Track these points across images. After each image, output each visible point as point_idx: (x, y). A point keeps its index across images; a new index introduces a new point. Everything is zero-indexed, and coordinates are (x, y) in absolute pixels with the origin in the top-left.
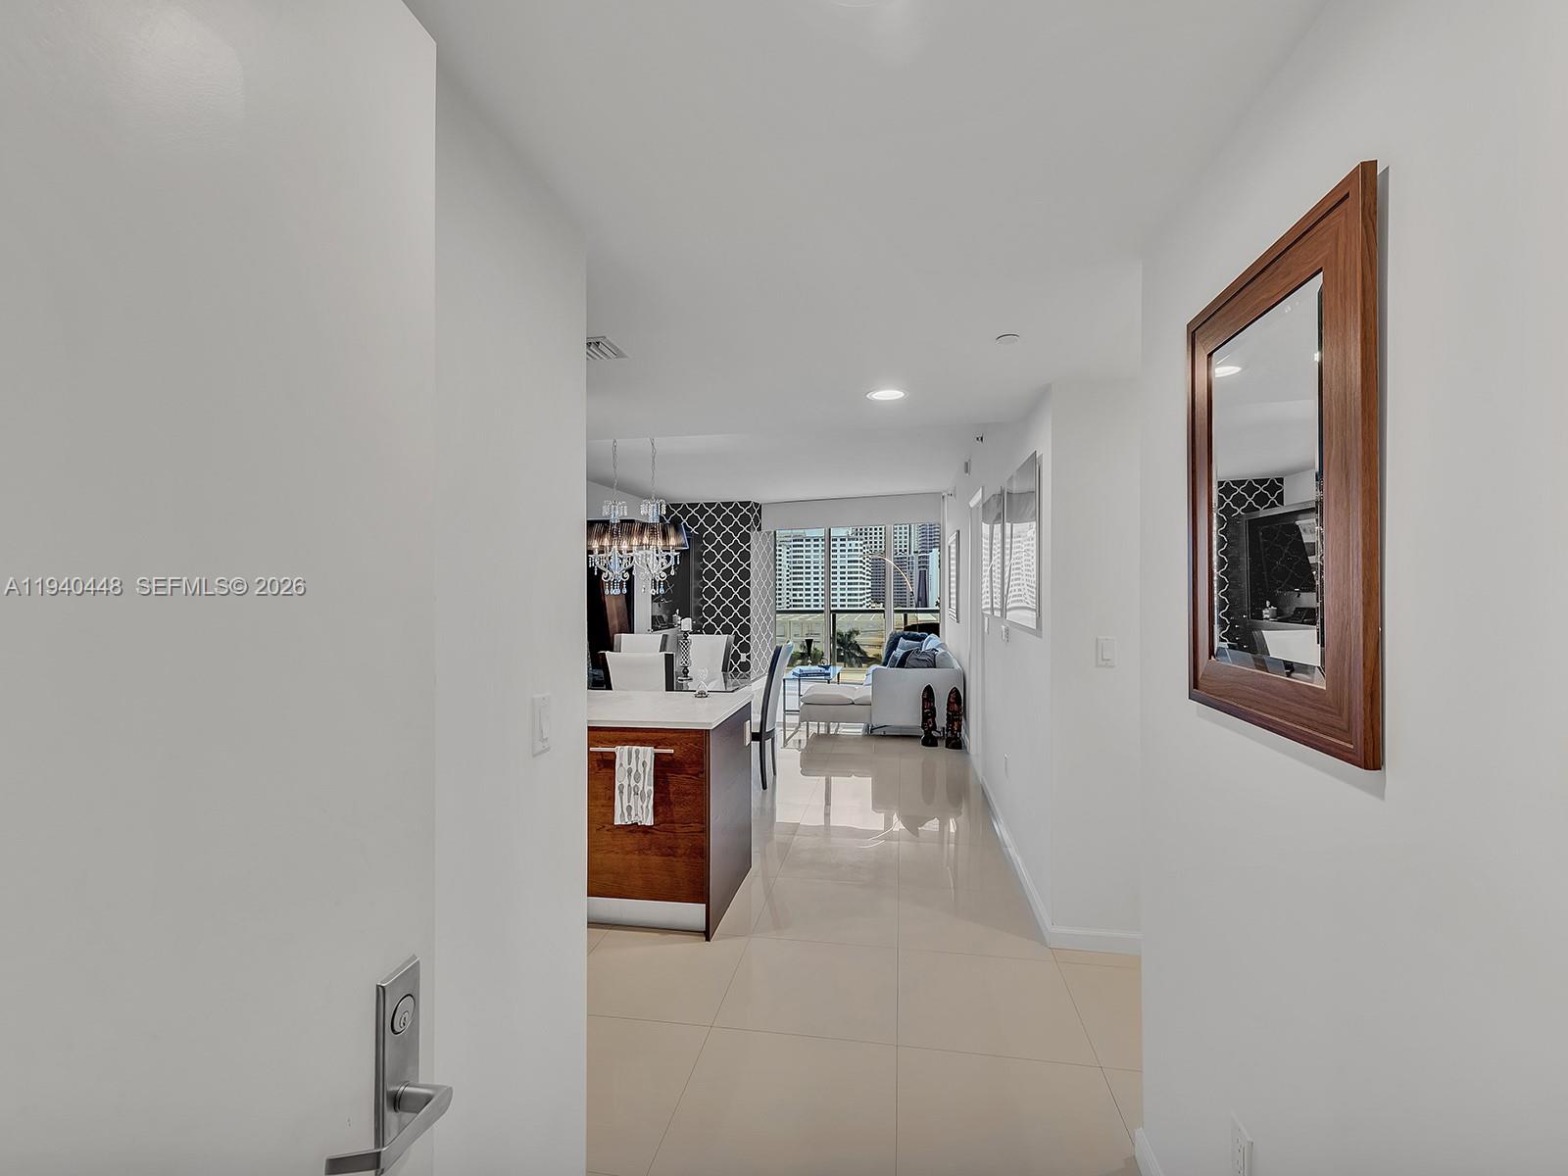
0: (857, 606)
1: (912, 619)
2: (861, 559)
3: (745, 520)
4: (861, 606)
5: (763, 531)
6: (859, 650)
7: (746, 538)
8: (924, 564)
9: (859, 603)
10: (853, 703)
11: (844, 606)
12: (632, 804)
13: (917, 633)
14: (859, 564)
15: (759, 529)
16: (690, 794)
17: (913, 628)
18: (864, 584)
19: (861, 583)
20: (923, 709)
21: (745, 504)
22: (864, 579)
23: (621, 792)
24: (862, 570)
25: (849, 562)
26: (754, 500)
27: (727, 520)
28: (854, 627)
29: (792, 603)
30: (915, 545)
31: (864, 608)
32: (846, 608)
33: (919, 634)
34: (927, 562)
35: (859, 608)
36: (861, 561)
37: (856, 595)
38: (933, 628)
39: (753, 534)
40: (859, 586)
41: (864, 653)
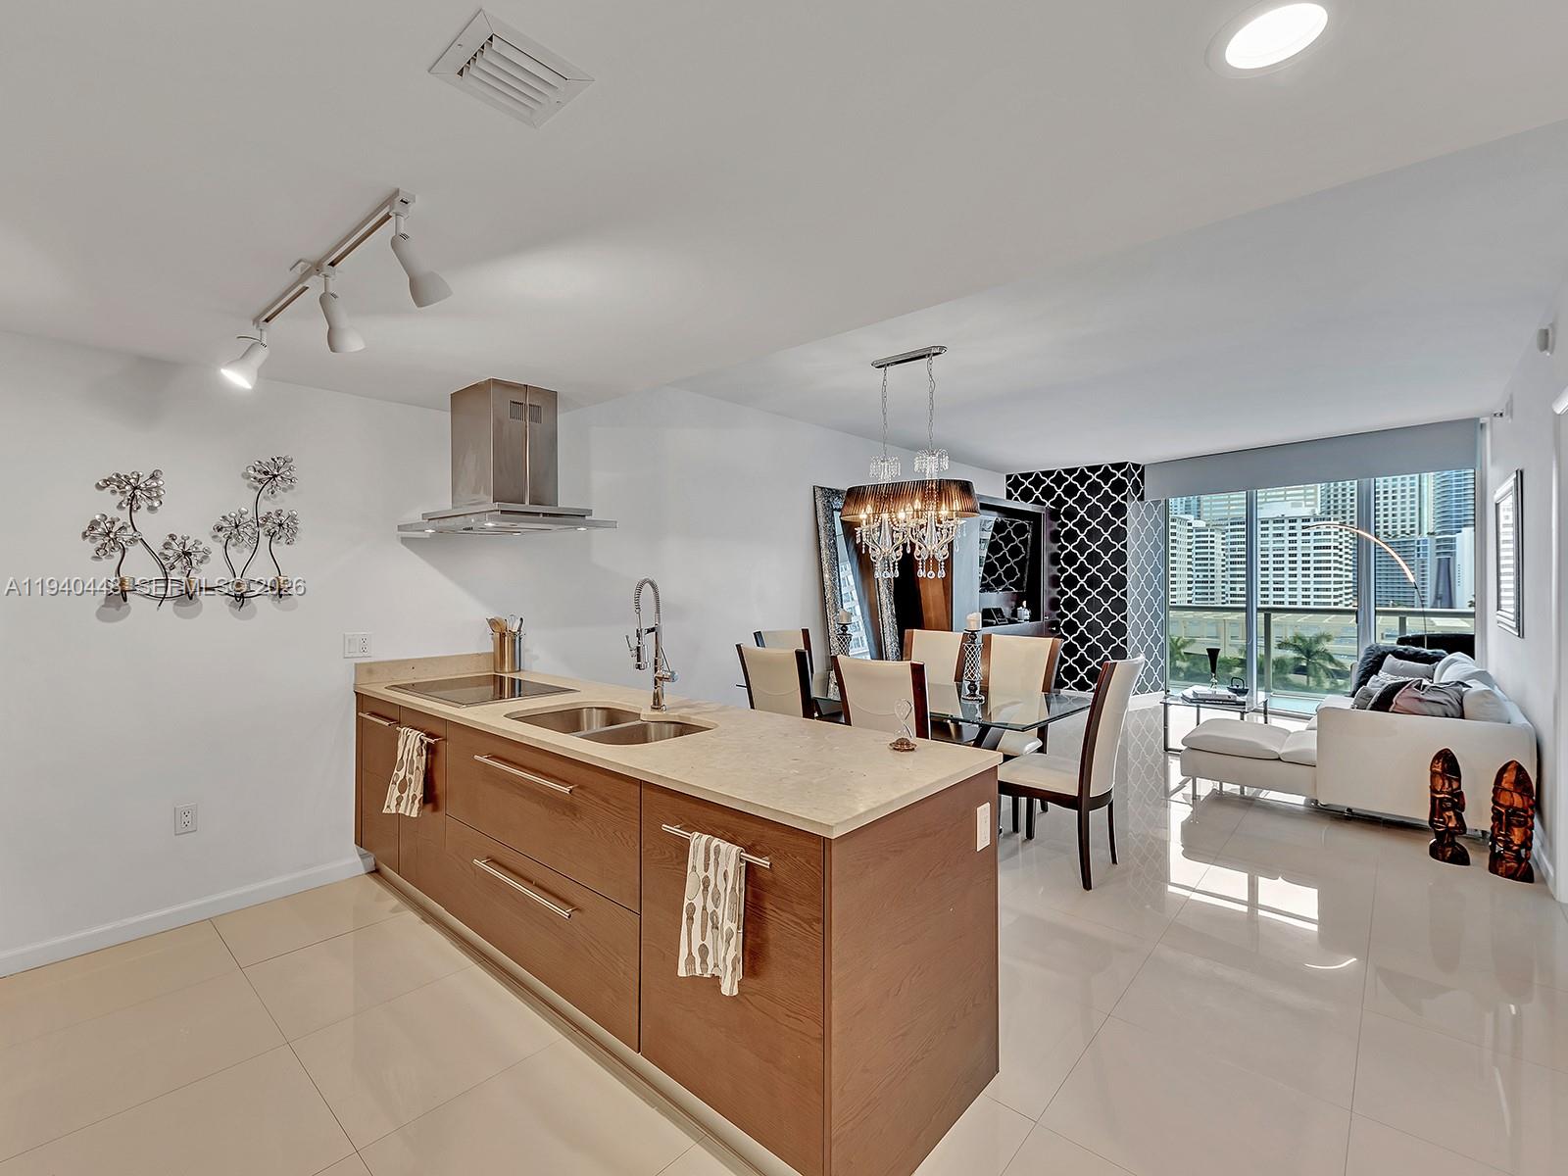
0: (1329, 603)
1: (1415, 626)
2: (1337, 544)
3: (1119, 487)
4: (1336, 604)
5: (1148, 500)
6: (1331, 660)
7: (1119, 510)
8: (1446, 550)
9: (1332, 600)
10: (1279, 759)
11: (1309, 603)
12: (708, 943)
13: (1425, 650)
14: (1332, 551)
15: (1141, 498)
16: (798, 956)
17: (1417, 641)
18: (1341, 576)
19: (1335, 575)
20: (1433, 790)
21: (1118, 466)
22: (1341, 569)
23: (690, 918)
24: (1337, 558)
25: (1315, 548)
26: (1131, 459)
27: (1094, 489)
28: (1323, 630)
29: (1230, 599)
30: (1429, 523)
31: (1340, 607)
32: (1312, 606)
33: (1429, 652)
34: (1451, 547)
35: (1332, 607)
36: (1336, 547)
37: (1327, 590)
38: (1463, 644)
39: (1130, 506)
40: (1332, 579)
41: (1340, 665)
